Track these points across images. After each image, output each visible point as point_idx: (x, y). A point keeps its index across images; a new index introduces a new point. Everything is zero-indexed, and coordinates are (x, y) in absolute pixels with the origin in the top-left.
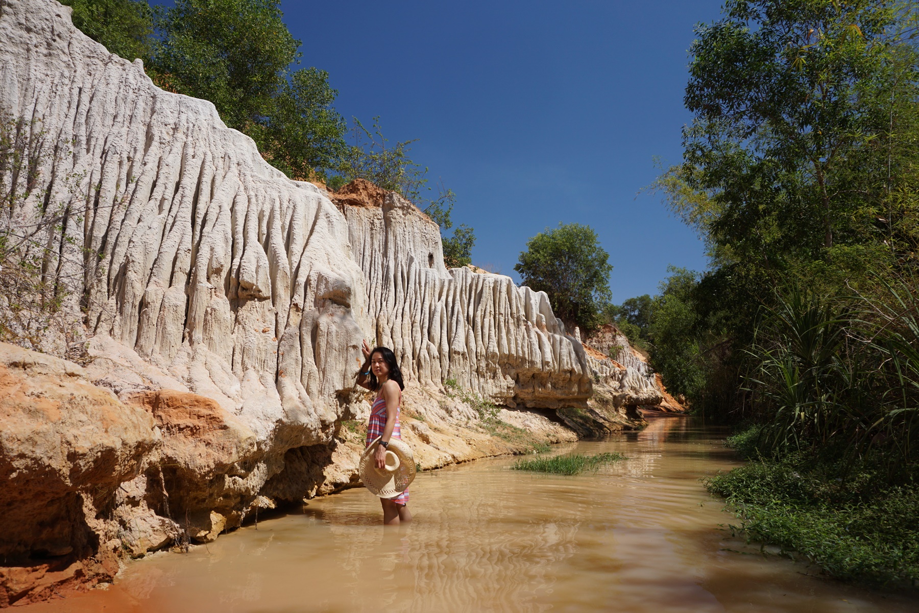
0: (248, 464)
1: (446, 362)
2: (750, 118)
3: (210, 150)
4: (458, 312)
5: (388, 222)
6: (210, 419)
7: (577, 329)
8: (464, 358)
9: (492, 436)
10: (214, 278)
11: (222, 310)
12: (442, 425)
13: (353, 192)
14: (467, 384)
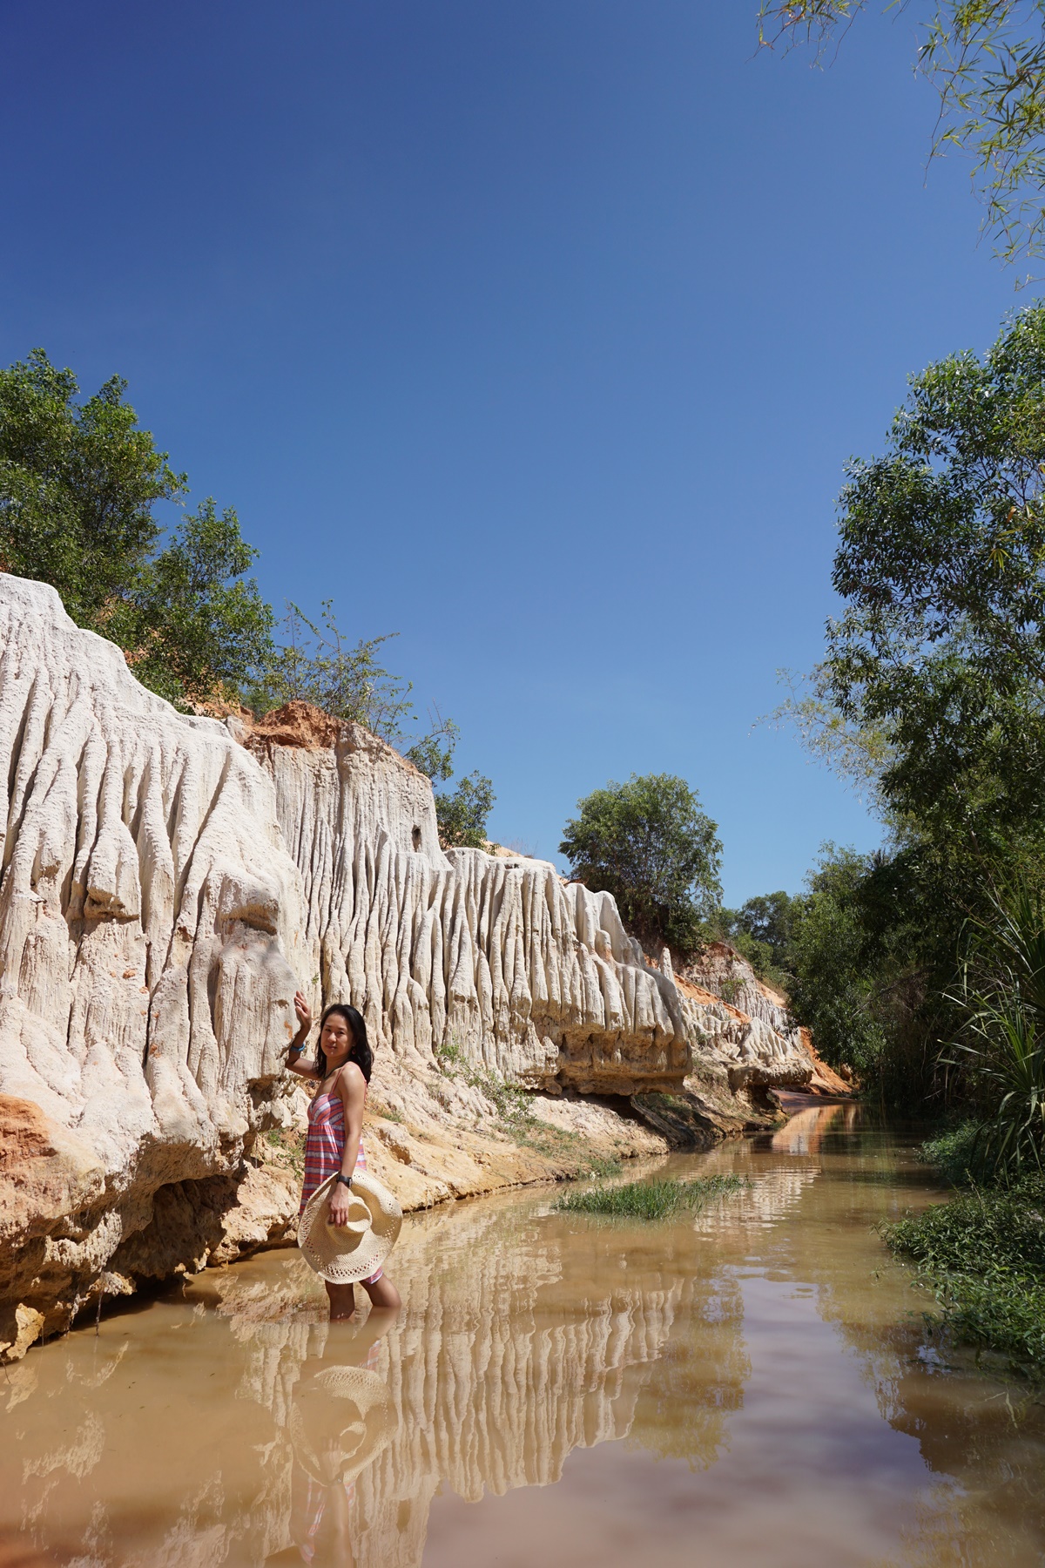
0: (88, 1218)
1: (440, 1014)
2: (939, 609)
3: (46, 665)
4: (462, 928)
5: (344, 774)
6: (25, 1137)
7: (667, 952)
8: (473, 1007)
9: (519, 1146)
10: (43, 883)
11: (55, 940)
12: (433, 1128)
13: (286, 723)
14: (476, 1053)
